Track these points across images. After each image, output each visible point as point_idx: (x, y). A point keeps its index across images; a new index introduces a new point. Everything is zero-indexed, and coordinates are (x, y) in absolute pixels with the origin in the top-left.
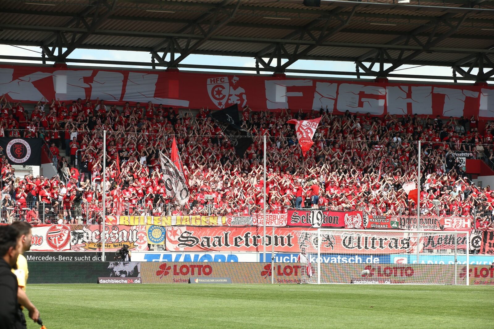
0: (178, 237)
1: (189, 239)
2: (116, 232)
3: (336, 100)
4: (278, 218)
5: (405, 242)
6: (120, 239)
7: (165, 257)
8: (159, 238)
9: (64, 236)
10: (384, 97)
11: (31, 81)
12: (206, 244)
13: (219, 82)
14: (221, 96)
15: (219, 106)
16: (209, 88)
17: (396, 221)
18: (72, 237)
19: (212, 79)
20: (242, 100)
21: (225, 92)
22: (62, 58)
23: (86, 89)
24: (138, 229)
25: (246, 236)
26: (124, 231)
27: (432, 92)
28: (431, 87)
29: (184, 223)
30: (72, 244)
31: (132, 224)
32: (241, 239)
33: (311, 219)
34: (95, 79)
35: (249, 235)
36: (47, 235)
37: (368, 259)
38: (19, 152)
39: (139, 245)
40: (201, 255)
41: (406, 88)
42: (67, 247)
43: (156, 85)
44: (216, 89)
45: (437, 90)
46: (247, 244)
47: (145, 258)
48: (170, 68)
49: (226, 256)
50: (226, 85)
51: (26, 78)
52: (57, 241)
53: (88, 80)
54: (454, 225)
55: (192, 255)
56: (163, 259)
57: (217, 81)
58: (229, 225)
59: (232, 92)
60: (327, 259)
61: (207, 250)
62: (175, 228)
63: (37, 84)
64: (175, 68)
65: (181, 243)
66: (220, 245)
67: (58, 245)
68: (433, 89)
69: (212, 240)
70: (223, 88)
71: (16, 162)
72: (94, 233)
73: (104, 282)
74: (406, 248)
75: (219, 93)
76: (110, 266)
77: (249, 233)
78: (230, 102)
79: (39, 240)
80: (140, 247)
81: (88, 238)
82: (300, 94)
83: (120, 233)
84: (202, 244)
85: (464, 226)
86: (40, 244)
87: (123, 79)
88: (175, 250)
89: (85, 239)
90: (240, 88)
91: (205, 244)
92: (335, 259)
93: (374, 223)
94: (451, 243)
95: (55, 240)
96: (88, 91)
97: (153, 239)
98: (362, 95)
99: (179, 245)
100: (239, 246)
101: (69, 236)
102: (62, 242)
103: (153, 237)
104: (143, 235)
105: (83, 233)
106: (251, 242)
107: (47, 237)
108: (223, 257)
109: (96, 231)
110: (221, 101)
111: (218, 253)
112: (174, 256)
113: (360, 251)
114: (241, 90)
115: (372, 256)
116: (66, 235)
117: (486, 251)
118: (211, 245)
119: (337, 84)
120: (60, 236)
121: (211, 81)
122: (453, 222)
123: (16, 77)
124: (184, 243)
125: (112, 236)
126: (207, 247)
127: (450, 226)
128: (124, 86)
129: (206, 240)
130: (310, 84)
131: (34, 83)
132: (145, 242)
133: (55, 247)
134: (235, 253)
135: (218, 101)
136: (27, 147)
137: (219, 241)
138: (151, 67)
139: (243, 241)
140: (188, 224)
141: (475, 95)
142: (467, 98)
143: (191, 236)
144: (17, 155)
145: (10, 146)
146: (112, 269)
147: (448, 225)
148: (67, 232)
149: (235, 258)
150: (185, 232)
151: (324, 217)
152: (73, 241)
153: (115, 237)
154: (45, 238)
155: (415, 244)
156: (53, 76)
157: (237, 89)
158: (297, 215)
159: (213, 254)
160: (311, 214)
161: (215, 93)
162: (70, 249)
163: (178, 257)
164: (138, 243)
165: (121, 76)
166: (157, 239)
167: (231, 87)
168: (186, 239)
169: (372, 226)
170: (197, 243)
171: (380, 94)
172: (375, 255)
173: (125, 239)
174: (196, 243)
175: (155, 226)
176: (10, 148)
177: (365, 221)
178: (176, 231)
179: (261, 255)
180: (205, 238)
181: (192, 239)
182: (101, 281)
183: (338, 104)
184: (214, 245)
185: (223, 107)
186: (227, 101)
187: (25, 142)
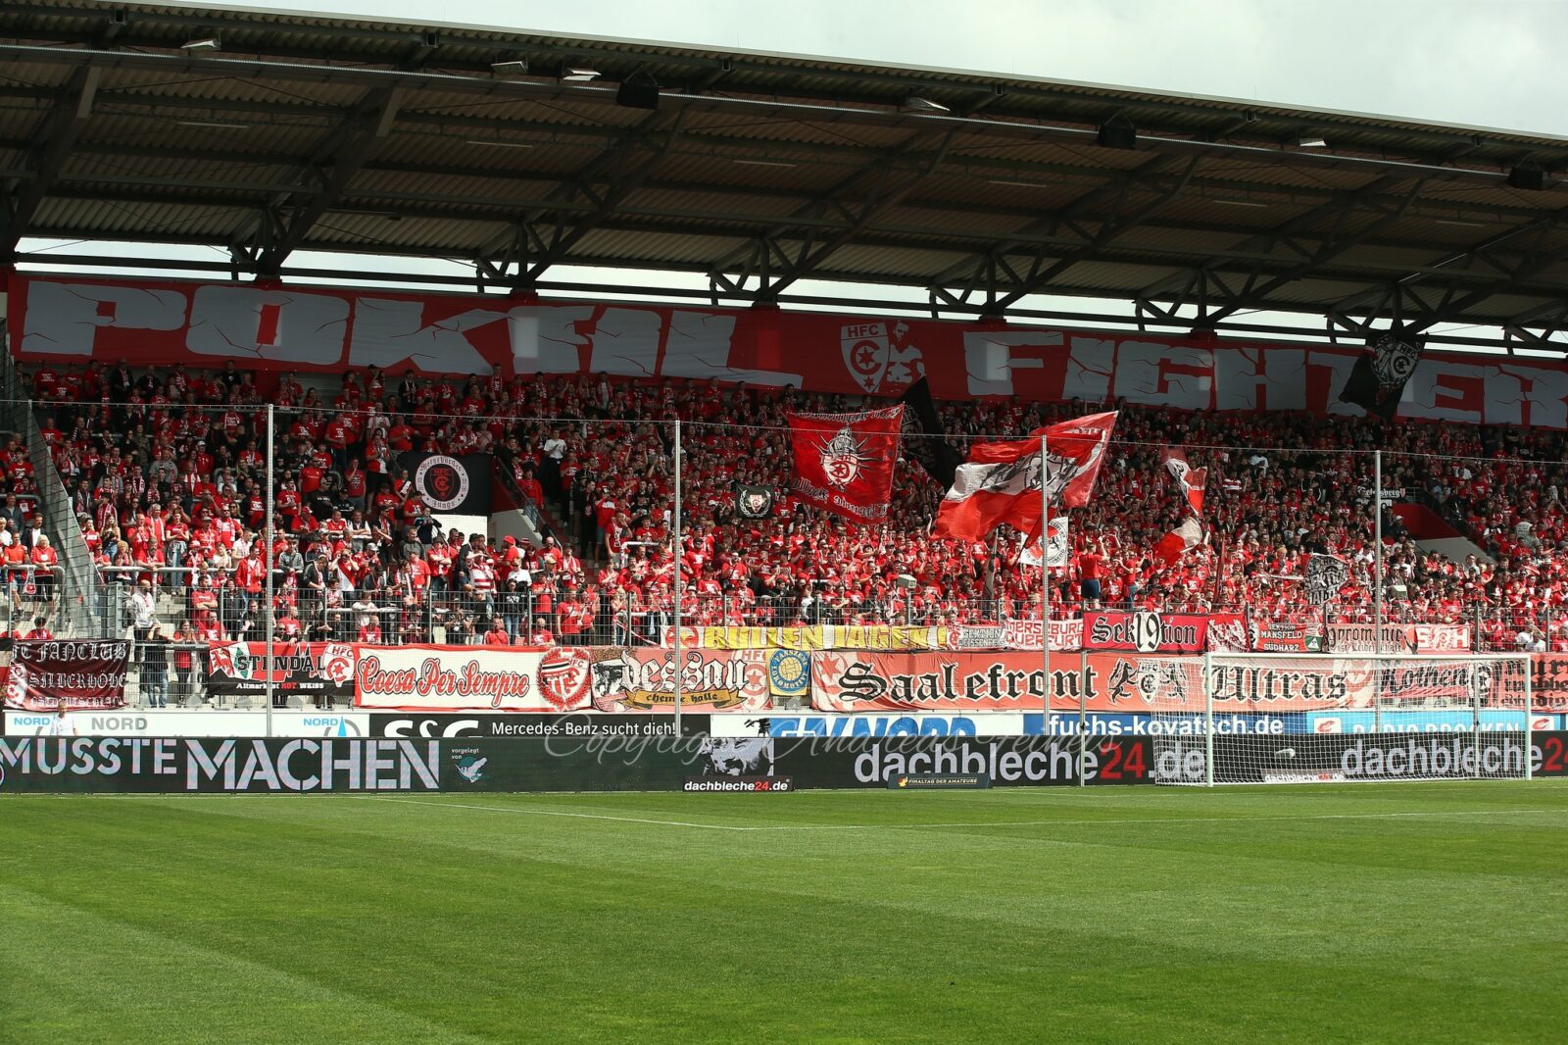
0: (840, 676)
1: (864, 681)
2: (697, 665)
3: (1112, 377)
4: (1064, 630)
5: (1336, 682)
6: (707, 683)
7: (810, 724)
8: (796, 680)
9: (578, 673)
10: (1209, 372)
11: (461, 330)
12: (903, 694)
13: (867, 334)
14: (871, 365)
15: (866, 388)
16: (846, 348)
17: (1317, 635)
19: (852, 328)
20: (916, 375)
21: (879, 357)
22: (525, 284)
23: (580, 348)
24: (746, 658)
25: (994, 675)
26: (715, 664)
27: (1306, 363)
28: (1303, 352)
29: (849, 645)
30: (597, 694)
31: (733, 645)
32: (982, 681)
33: (1135, 632)
34: (599, 324)
35: (998, 671)
36: (539, 673)
37: (1259, 722)
38: (442, 485)
39: (750, 697)
41: (1253, 353)
42: (586, 701)
43: (731, 339)
44: (861, 350)
45: (1316, 359)
46: (995, 693)
48: (760, 303)
49: (949, 720)
50: (882, 341)
51: (450, 322)
52: (563, 687)
53: (585, 328)
54: (1435, 641)
55: (872, 721)
56: (806, 729)
57: (862, 331)
58: (954, 648)
59: (896, 356)
61: (905, 707)
62: (834, 656)
63: (474, 337)
64: (771, 304)
65: (845, 690)
66: (934, 695)
67: (565, 696)
68: (1307, 355)
69: (916, 683)
70: (876, 347)
71: (437, 507)
72: (645, 669)
73: (697, 787)
74: (1337, 697)
75: (867, 358)
76: (703, 749)
77: (1000, 667)
78: (890, 379)
79: (521, 686)
80: (752, 702)
81: (632, 679)
82: (1037, 363)
83: (707, 669)
84: (894, 692)
85: (1455, 644)
86: (522, 694)
87: (660, 325)
88: (832, 708)
89: (626, 681)
90: (910, 347)
91: (901, 693)
92: (1189, 723)
93: (1271, 641)
94: (1430, 683)
95: (557, 684)
96: (585, 353)
97: (781, 683)
98: (1165, 366)
99: (841, 696)
100: (976, 697)
101: (589, 675)
102: (574, 690)
103: (782, 679)
104: (759, 673)
105: (620, 667)
106: (1003, 688)
107: (539, 678)
108: (940, 724)
109: (649, 664)
110: (871, 377)
111: (929, 715)
112: (830, 721)
113: (1243, 706)
114: (912, 353)
115: (1267, 717)
116: (583, 673)
117: (1500, 699)
118: (915, 696)
120: (570, 675)
121: (850, 332)
122: (1433, 636)
123: (428, 320)
124: (852, 690)
125: (688, 675)
126: (905, 699)
127: (1426, 644)
128: (663, 341)
129: (902, 684)
130: (1059, 341)
131: (466, 334)
132: (763, 689)
133: (558, 701)
134: (968, 713)
135: (866, 377)
136: (460, 474)
137: (933, 685)
138: (708, 301)
139: (987, 686)
140: (862, 645)
143: (869, 673)
144: (439, 492)
145: (425, 471)
146: (709, 754)
147: (1423, 641)
148: (585, 664)
149: (969, 725)
150: (856, 665)
151: (1163, 627)
152: (598, 688)
153: (694, 678)
154: (533, 680)
155: (1357, 687)
156: (509, 320)
157: (906, 351)
158: (1104, 623)
159: (919, 718)
160: (1136, 620)
161: (858, 358)
162: (591, 707)
163: (840, 724)
164: (747, 691)
165: (657, 318)
166: (789, 682)
167: (893, 347)
168: (857, 682)
169: (1267, 647)
170: (883, 691)
171: (1201, 365)
172: (1273, 715)
173: (718, 683)
174: (879, 691)
175: (786, 652)
176: (423, 476)
177: (1251, 636)
178: (835, 662)
179: (1027, 718)
180: (900, 678)
181: (872, 682)
182: (689, 786)
183: (1116, 386)
184: (922, 696)
185: (875, 389)
186: (884, 377)
187: (457, 463)
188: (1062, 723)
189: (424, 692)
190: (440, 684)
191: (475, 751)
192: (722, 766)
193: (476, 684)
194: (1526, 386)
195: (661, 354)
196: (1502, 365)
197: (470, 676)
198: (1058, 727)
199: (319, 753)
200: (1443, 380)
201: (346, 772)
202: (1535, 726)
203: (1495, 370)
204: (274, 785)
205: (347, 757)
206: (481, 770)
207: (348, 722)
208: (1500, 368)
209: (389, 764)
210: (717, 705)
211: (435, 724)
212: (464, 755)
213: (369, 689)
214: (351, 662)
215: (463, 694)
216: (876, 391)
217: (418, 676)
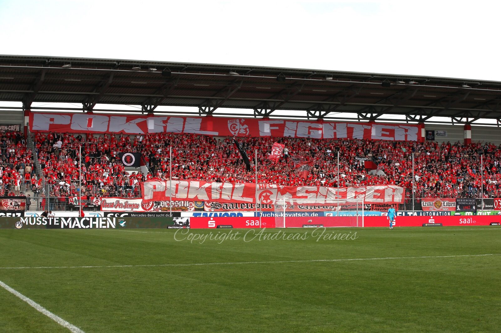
0: (211, 204)
1: (217, 205)
3: (296, 131)
6: (180, 205)
7: (204, 214)
8: (201, 205)
9: (150, 203)
11: (135, 123)
13: (234, 122)
14: (235, 129)
15: (234, 135)
16: (229, 125)
18: (155, 204)
19: (231, 121)
20: (246, 132)
21: (237, 127)
22: (151, 111)
25: (247, 204)
28: (346, 124)
30: (155, 208)
32: (244, 205)
34: (169, 121)
36: (141, 203)
37: (312, 214)
38: (129, 160)
40: (223, 213)
41: (333, 124)
42: (152, 209)
43: (201, 124)
44: (233, 126)
45: (349, 125)
46: (247, 207)
47: (193, 215)
48: (208, 115)
50: (238, 124)
51: (133, 121)
53: (165, 122)
55: (218, 213)
59: (241, 127)
60: (290, 215)
61: (226, 211)
63: (139, 125)
64: (210, 115)
65: (212, 207)
66: (233, 208)
67: (147, 208)
68: (347, 125)
69: (229, 205)
70: (236, 125)
71: (127, 165)
72: (166, 202)
73: (171, 228)
74: (332, 208)
75: (234, 128)
76: (174, 220)
78: (240, 132)
79: (138, 206)
80: (190, 210)
81: (163, 205)
82: (277, 128)
83: (180, 202)
84: (223, 207)
86: (138, 208)
87: (183, 121)
88: (209, 211)
89: (161, 205)
91: (225, 208)
92: (295, 214)
95: (146, 206)
96: (165, 128)
97: (197, 205)
98: (310, 128)
99: (211, 208)
100: (243, 208)
101: (153, 204)
102: (149, 207)
104: (192, 203)
105: (160, 202)
106: (250, 206)
107: (142, 205)
108: (235, 214)
110: (235, 132)
111: (232, 212)
112: (209, 214)
113: (308, 210)
114: (246, 126)
117: (374, 209)
118: (228, 208)
119: (296, 123)
120: (148, 204)
121: (230, 122)
123: (128, 121)
124: (214, 207)
125: (176, 204)
128: (184, 124)
129: (226, 205)
130: (283, 122)
131: (137, 124)
132: (193, 207)
134: (241, 212)
135: (234, 132)
136: (133, 157)
137: (233, 206)
138: (198, 115)
141: (369, 127)
142: (365, 129)
143: (217, 203)
144: (128, 162)
145: (124, 157)
146: (175, 221)
149: (241, 215)
152: (155, 206)
153: (177, 204)
154: (140, 205)
156: (147, 120)
157: (244, 126)
159: (229, 213)
161: (232, 128)
162: (154, 211)
163: (211, 214)
164: (189, 207)
165: (182, 120)
166: (199, 205)
167: (241, 125)
168: (215, 205)
171: (319, 127)
172: (315, 212)
173: (182, 205)
174: (220, 207)
179: (255, 213)
180: (225, 204)
181: (218, 205)
182: (169, 227)
183: (297, 133)
184: (230, 208)
185: (236, 135)
186: (239, 132)
187: (132, 155)
188: (264, 214)
189: (116, 208)
190: (119, 206)
191: (123, 220)
192: (178, 223)
193: (127, 206)
194: (406, 130)
195: (184, 128)
196: (400, 126)
197: (126, 204)
198: (262, 215)
199: (90, 220)
200: (383, 130)
201: (95, 224)
202: (383, 215)
203: (398, 127)
204: (80, 227)
205: (96, 221)
206: (125, 224)
207: (99, 214)
208: (399, 126)
209: (104, 223)
210: (182, 210)
211: (118, 214)
212: (121, 221)
213: (104, 207)
214: (100, 201)
215: (125, 208)
216: (237, 135)
217: (115, 204)
